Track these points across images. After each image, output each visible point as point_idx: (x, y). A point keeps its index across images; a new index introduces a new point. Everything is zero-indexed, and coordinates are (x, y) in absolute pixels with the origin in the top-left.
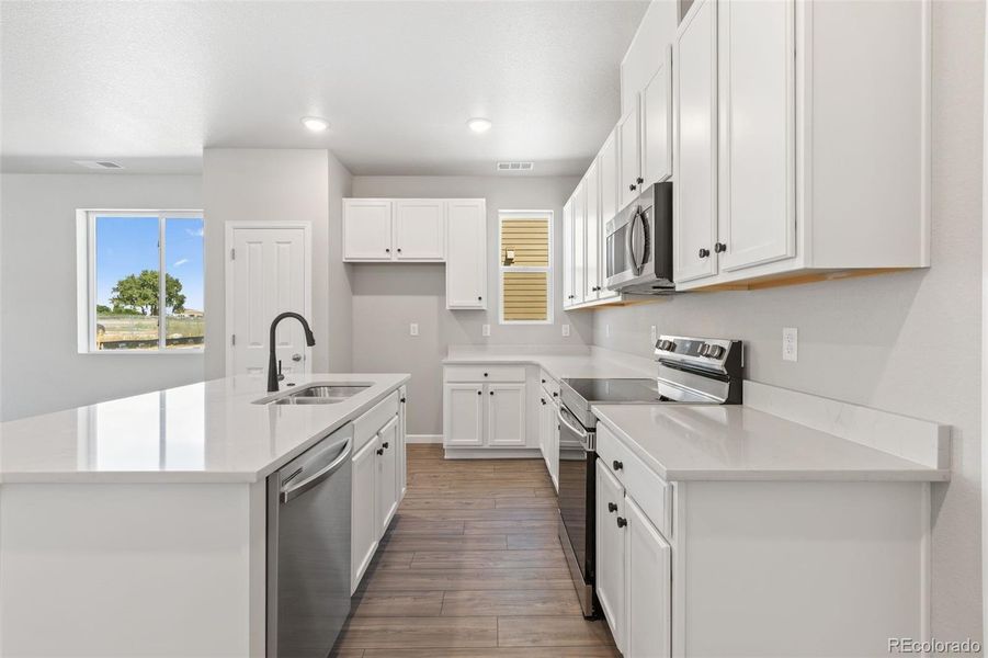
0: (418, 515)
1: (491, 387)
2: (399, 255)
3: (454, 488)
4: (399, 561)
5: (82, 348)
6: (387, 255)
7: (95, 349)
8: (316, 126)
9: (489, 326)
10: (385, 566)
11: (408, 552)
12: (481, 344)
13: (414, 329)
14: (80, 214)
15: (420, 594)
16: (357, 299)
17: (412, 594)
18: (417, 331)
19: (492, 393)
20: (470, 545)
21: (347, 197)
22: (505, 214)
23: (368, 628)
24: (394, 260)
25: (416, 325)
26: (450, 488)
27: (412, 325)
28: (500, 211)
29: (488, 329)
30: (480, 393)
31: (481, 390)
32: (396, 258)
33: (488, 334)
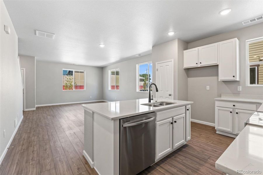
0: (195, 148)
1: (237, 111)
2: (201, 64)
3: (214, 144)
4: (180, 158)
5: (137, 91)
6: (197, 65)
7: (139, 91)
8: (171, 34)
9: (241, 87)
10: (175, 157)
11: (184, 156)
12: (237, 94)
13: (208, 88)
14: (137, 65)
15: (180, 170)
16: (189, 79)
17: (178, 169)
18: (209, 88)
19: (237, 113)
20: (207, 165)
21: (184, 50)
22: (249, 42)
23: (161, 171)
24: (199, 66)
25: (209, 86)
26: (212, 143)
27: (207, 86)
28: (246, 41)
29: (240, 88)
30: (231, 112)
31: (232, 111)
32: (199, 65)
33: (241, 90)
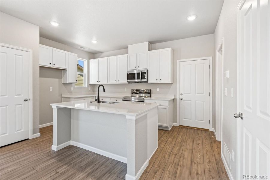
2: (54, 66)
9: (73, 88)
12: (71, 93)
13: (51, 89)
32: (51, 66)
33: (73, 90)
